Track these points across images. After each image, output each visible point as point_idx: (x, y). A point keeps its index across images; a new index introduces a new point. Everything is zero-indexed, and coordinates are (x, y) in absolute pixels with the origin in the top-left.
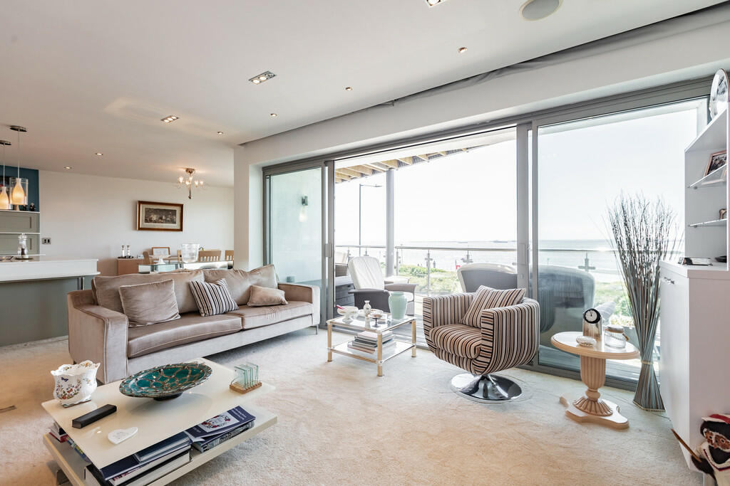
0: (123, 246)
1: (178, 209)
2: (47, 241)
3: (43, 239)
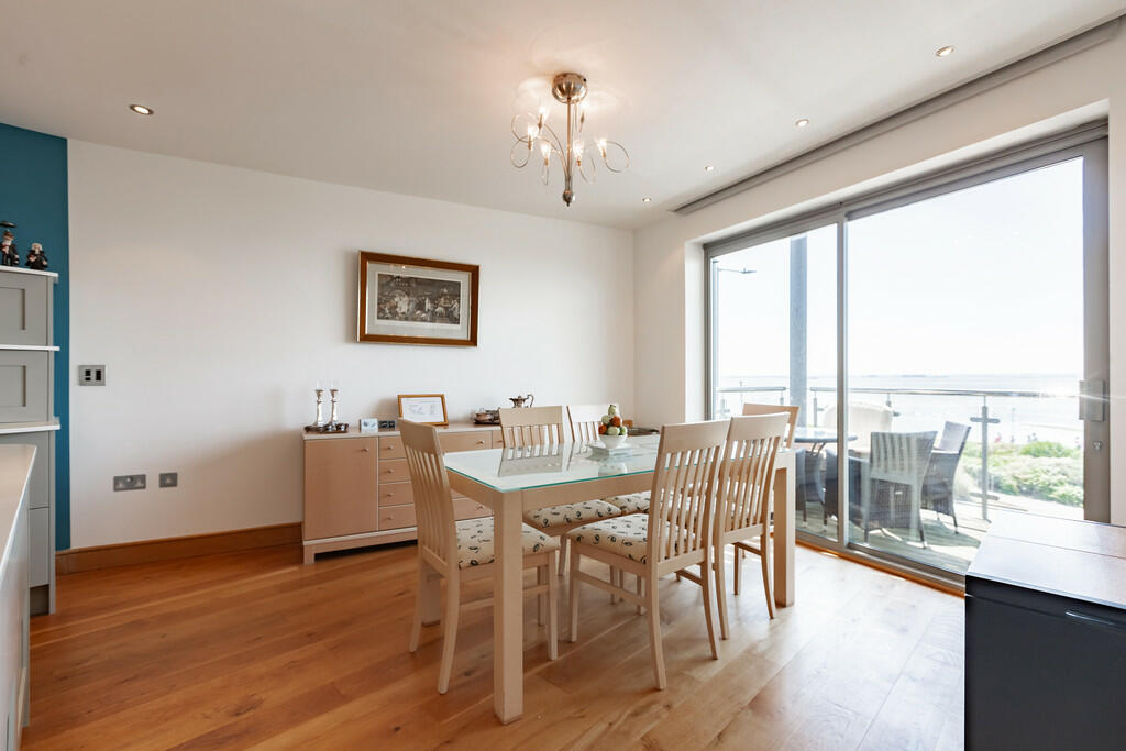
0: (319, 393)
1: (463, 279)
2: (93, 375)
3: (81, 367)
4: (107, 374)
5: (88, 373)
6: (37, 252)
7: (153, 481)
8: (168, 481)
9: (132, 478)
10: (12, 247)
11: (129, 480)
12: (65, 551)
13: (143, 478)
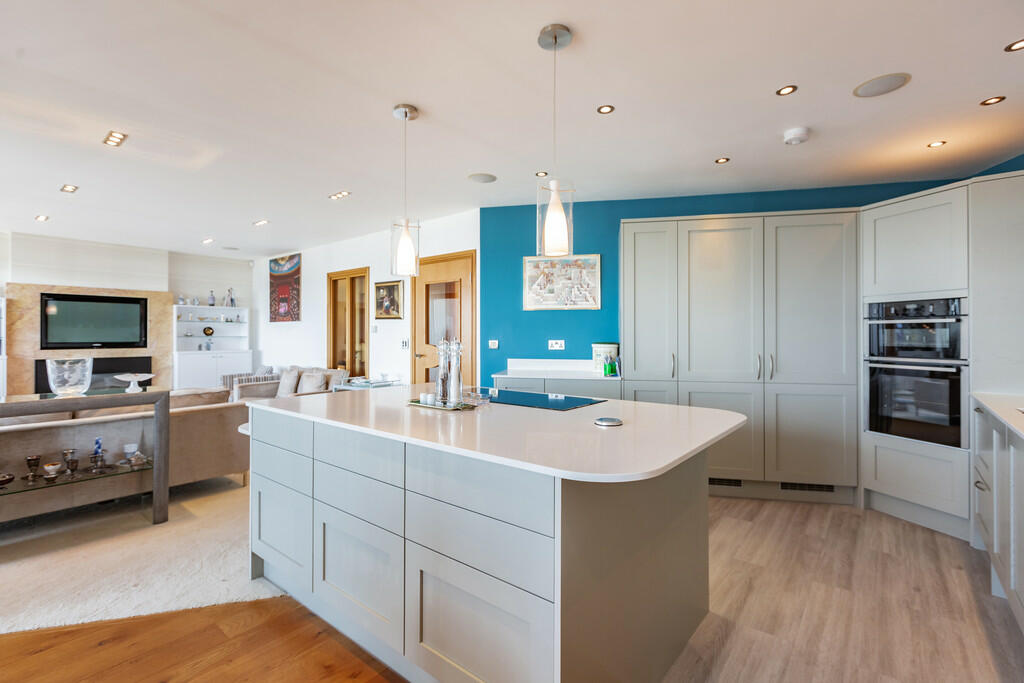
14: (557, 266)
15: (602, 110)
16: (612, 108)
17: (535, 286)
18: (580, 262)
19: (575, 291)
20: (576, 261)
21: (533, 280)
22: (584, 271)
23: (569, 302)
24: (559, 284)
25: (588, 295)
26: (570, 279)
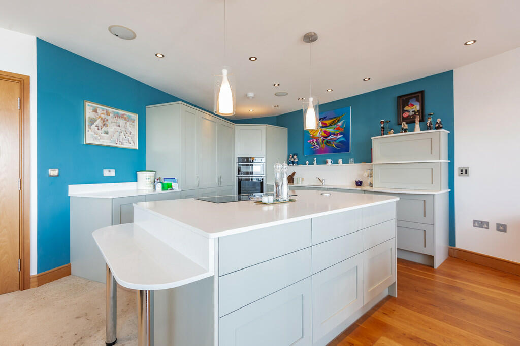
2: (464, 172)
3: (459, 168)
4: (469, 171)
5: (462, 170)
6: (439, 122)
7: (493, 226)
8: (501, 228)
9: (482, 222)
10: (431, 123)
11: (480, 223)
12: (453, 247)
13: (487, 224)
14: (111, 115)
15: (252, 59)
16: (256, 59)
17: (93, 126)
18: (125, 116)
19: (122, 135)
20: (124, 114)
21: (92, 121)
22: (128, 123)
23: (118, 143)
24: (111, 128)
25: (130, 140)
26: (119, 126)
